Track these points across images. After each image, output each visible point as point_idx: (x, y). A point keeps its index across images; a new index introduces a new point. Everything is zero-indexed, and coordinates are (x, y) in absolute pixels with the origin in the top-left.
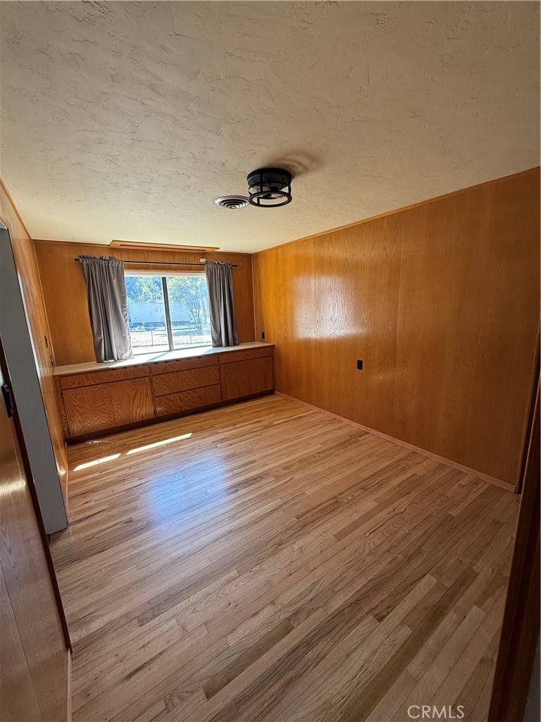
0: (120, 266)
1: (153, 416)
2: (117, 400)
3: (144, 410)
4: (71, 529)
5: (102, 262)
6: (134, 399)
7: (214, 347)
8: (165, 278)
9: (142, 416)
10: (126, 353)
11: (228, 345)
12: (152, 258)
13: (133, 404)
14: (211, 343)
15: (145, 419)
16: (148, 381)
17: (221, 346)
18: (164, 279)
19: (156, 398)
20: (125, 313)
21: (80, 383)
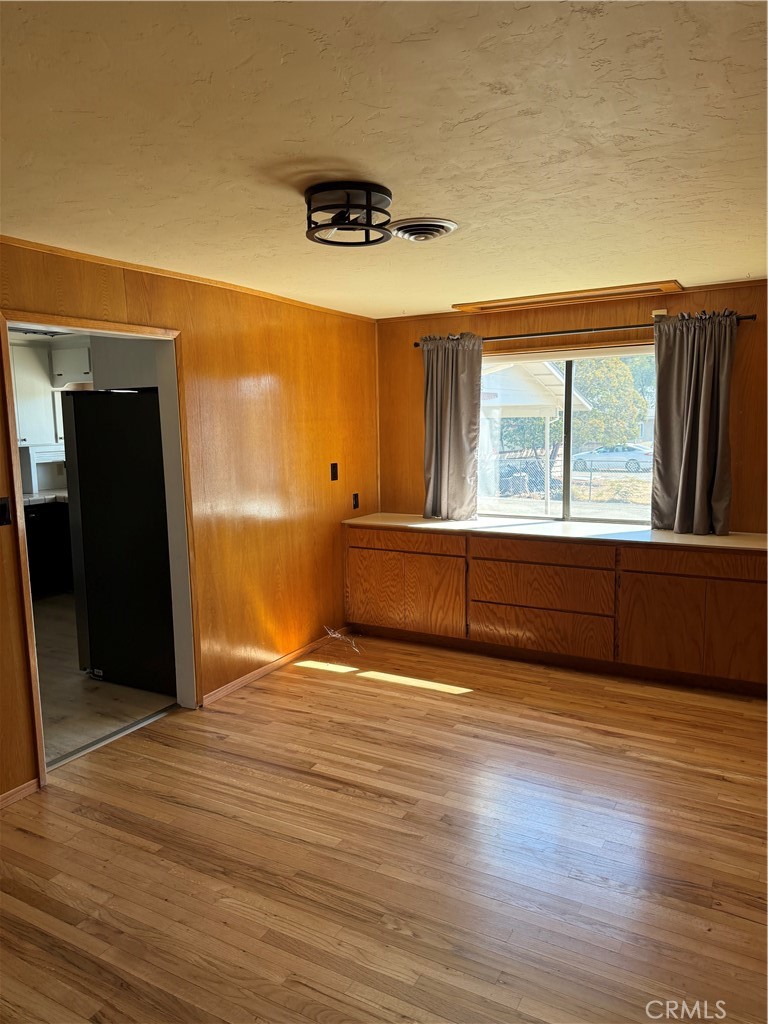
0: (476, 348)
1: (462, 636)
2: (412, 585)
3: (447, 617)
4: (198, 713)
5: (449, 345)
6: (437, 591)
7: (655, 527)
8: (571, 361)
9: (446, 627)
10: (460, 507)
11: (687, 528)
12: (541, 324)
13: (434, 602)
14: (648, 518)
15: (450, 635)
16: (463, 566)
17: (669, 528)
18: (569, 365)
19: (472, 604)
20: (473, 434)
21: (368, 541)
